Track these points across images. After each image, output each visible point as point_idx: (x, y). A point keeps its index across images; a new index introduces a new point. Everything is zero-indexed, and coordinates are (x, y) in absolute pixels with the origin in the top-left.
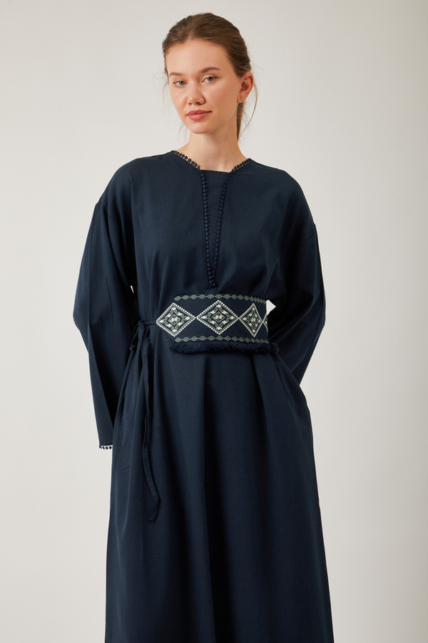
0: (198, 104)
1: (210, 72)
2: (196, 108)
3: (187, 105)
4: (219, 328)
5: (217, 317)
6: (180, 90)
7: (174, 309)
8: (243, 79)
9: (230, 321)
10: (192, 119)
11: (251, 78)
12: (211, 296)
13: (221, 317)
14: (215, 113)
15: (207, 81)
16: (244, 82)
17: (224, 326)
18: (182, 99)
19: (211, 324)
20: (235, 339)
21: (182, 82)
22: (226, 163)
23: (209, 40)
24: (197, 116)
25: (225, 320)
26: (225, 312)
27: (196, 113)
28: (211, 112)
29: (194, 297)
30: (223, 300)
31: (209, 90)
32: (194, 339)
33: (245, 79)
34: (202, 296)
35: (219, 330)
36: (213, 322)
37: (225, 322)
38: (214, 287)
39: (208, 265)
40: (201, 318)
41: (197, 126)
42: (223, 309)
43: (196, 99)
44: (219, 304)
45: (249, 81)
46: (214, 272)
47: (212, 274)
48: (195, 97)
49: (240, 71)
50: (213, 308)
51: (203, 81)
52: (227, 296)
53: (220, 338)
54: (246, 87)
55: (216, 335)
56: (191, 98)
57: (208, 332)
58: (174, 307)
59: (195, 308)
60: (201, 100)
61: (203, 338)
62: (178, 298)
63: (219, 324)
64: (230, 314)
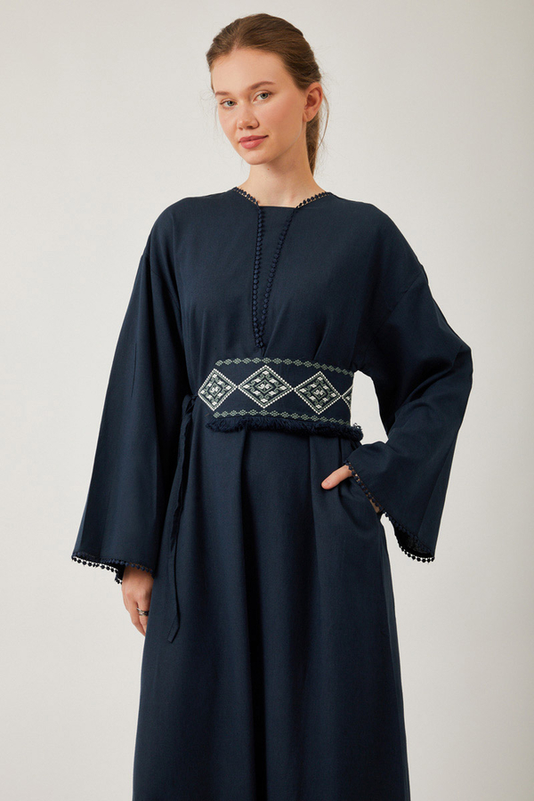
0: (251, 128)
1: (262, 87)
2: (249, 133)
3: (238, 130)
4: (264, 400)
5: (263, 386)
6: (229, 113)
7: (215, 376)
8: (308, 93)
9: (280, 392)
10: (246, 147)
11: (319, 90)
12: (256, 361)
13: (267, 386)
14: (272, 137)
15: (260, 98)
16: (309, 96)
17: (271, 398)
18: (232, 122)
19: (254, 395)
20: (285, 415)
21: (231, 102)
22: (293, 197)
23: (259, 48)
24: (252, 143)
25: (273, 390)
26: (273, 381)
27: (249, 139)
28: (267, 136)
29: (237, 361)
30: (272, 365)
31: (263, 110)
32: (233, 413)
33: (311, 92)
34: (247, 361)
35: (264, 403)
36: (257, 393)
37: (272, 393)
38: (261, 347)
39: (255, 319)
40: (244, 387)
41: (254, 154)
42: (272, 376)
43: (247, 123)
44: (266, 370)
45: (317, 93)
46: (261, 328)
47: (259, 331)
48: (246, 120)
49: (302, 83)
50: (259, 376)
51: (255, 99)
52: (278, 361)
53: (264, 413)
54: (312, 102)
55: (259, 409)
56: (241, 122)
57: (250, 405)
58: (215, 374)
59: (237, 375)
60: (253, 123)
61: (242, 413)
62: (219, 363)
63: (264, 395)
64: (280, 383)
